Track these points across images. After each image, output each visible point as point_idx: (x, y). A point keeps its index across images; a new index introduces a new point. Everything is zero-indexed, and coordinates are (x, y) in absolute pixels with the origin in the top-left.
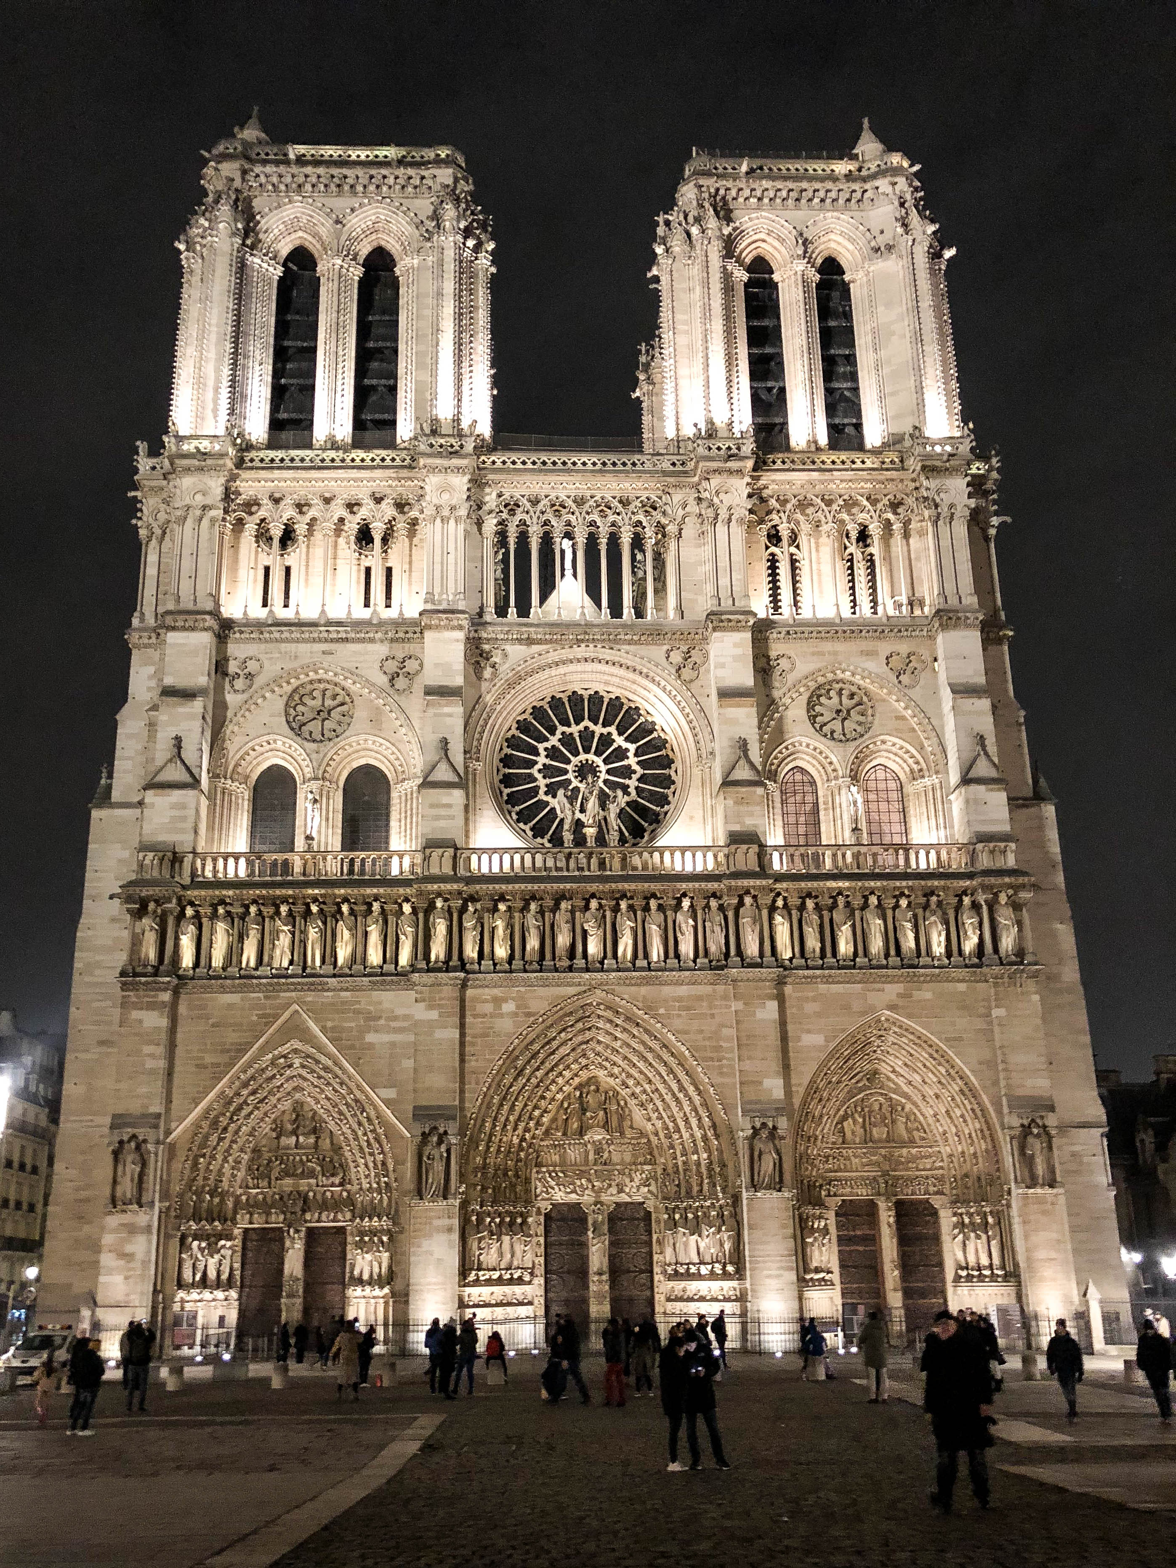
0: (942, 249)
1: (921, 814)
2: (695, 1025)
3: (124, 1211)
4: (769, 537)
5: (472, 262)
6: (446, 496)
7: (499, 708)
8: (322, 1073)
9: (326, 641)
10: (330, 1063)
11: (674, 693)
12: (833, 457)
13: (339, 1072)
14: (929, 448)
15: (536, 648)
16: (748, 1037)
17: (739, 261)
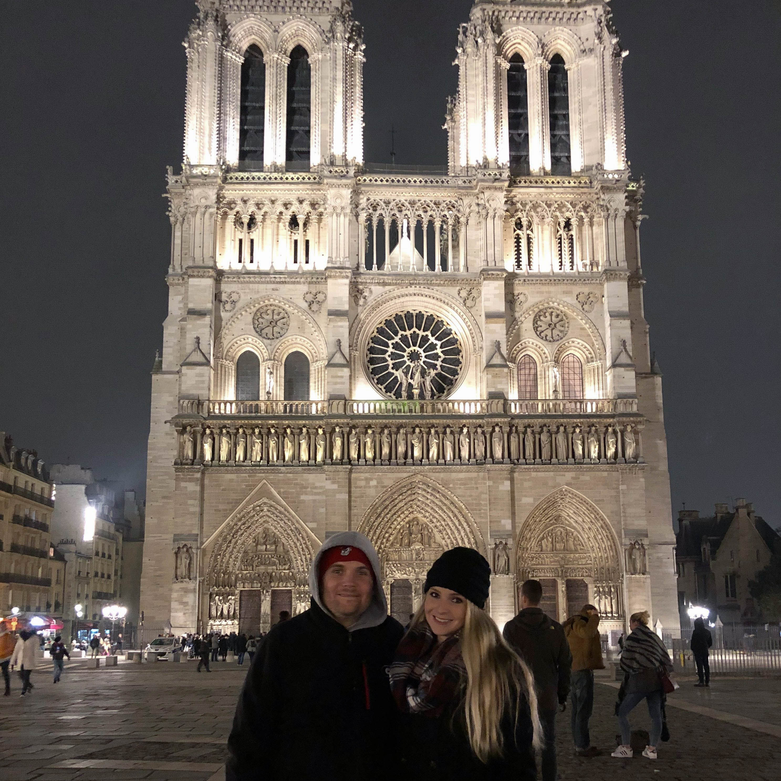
0: (621, 51)
1: (591, 381)
2: (468, 493)
3: (182, 582)
4: (516, 224)
5: (352, 57)
6: (339, 201)
7: (367, 321)
8: (278, 514)
9: (274, 283)
10: (283, 510)
11: (462, 314)
12: (553, 180)
13: (287, 514)
14: (605, 176)
15: (387, 288)
16: (495, 499)
17: (505, 57)
